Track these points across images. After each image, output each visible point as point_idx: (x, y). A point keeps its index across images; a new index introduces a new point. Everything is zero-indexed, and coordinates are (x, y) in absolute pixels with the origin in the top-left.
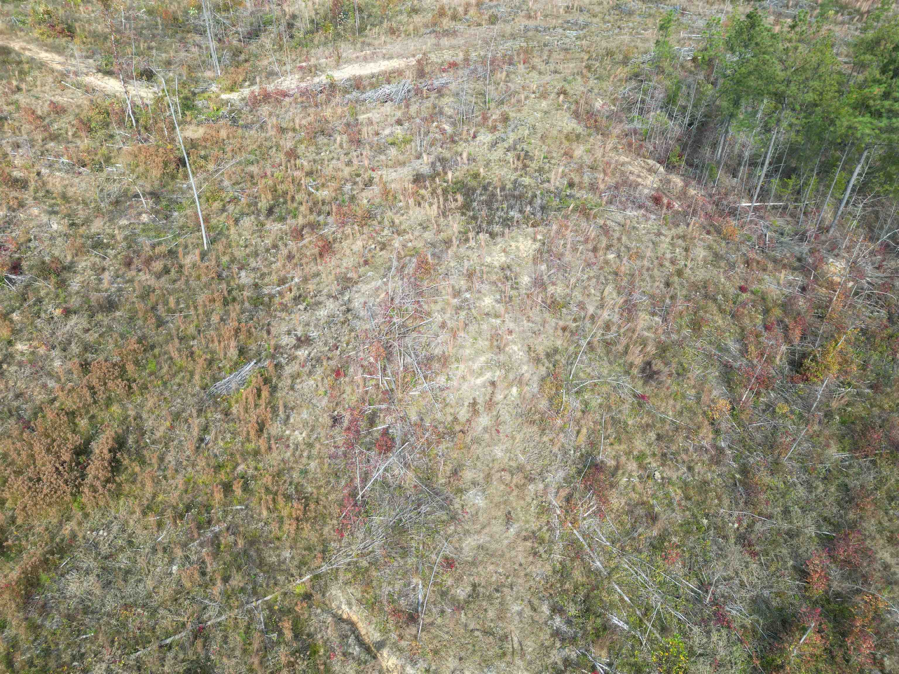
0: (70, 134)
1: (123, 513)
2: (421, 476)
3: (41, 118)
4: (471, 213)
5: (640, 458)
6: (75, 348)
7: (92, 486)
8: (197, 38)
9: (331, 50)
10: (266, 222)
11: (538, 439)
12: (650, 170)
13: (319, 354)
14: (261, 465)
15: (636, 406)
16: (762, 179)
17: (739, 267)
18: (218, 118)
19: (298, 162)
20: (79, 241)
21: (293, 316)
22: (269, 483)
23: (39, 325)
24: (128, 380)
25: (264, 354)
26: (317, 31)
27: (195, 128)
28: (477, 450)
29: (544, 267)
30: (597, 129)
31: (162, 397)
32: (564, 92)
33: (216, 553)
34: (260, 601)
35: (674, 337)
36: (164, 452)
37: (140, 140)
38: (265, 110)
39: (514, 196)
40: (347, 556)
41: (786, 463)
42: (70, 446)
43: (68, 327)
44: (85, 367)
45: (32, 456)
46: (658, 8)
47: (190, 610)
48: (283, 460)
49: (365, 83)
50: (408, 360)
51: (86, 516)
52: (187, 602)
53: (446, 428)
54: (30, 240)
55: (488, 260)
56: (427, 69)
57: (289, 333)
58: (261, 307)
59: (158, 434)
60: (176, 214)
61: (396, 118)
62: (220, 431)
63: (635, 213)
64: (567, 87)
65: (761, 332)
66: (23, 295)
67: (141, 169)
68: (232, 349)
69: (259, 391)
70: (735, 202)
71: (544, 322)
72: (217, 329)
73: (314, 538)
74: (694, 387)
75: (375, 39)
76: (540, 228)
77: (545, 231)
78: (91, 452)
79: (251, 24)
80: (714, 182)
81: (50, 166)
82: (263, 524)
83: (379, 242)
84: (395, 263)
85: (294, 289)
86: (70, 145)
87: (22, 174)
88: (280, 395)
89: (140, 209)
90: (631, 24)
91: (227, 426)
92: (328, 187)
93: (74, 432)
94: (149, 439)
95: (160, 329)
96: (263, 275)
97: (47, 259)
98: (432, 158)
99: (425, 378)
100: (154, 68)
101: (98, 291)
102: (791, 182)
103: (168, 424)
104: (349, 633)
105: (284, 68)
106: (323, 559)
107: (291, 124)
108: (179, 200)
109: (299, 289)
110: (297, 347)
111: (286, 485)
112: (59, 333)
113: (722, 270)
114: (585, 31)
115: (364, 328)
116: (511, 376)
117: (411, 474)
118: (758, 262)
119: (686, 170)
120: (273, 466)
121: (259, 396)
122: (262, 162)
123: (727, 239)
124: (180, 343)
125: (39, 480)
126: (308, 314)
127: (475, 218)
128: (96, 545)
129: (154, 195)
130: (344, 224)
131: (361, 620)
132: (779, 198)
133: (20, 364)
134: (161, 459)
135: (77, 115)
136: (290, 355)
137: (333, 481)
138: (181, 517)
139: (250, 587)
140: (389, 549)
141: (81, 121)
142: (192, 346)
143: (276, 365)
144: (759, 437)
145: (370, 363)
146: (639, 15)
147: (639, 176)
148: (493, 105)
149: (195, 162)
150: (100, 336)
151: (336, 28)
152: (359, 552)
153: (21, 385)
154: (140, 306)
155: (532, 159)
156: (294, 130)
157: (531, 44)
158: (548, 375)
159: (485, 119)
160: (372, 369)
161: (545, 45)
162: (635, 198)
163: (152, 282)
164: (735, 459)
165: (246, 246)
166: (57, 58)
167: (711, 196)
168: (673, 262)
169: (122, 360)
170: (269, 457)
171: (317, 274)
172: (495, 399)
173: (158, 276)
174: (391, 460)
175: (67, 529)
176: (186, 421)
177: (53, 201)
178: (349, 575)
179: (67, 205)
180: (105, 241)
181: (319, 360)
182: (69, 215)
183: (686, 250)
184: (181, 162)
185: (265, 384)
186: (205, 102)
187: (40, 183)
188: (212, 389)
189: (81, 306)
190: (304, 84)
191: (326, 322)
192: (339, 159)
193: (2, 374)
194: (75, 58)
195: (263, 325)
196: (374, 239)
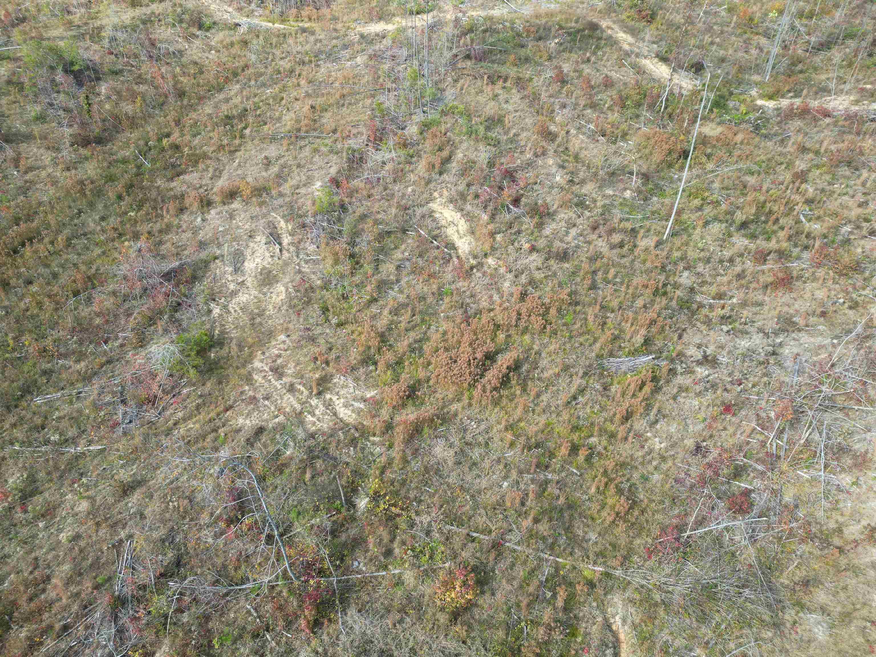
0: (606, 105)
1: (493, 419)
2: (763, 560)
3: (592, 87)
6: (524, 279)
7: (484, 386)
8: (763, 41)
10: (735, 234)
13: (718, 381)
14: (611, 448)
18: (743, 121)
19: (803, 186)
20: (569, 196)
21: (712, 333)
22: (610, 467)
23: (509, 250)
24: (546, 321)
25: (664, 354)
27: (715, 126)
28: (849, 580)
31: (563, 347)
33: (540, 495)
34: (552, 558)
36: (543, 391)
37: (659, 126)
38: (795, 124)
40: (645, 578)
42: (485, 349)
43: (527, 260)
44: (523, 296)
45: (459, 342)
47: (500, 524)
48: (632, 456)
50: (816, 436)
51: (470, 405)
52: (501, 516)
53: (821, 532)
54: (536, 183)
57: (699, 346)
58: (686, 311)
59: (546, 375)
60: (655, 199)
62: (592, 400)
66: (511, 223)
67: (647, 151)
68: (639, 336)
69: (643, 384)
72: (636, 313)
73: (623, 542)
78: (496, 361)
79: (829, 35)
81: (579, 128)
82: (587, 497)
83: (851, 298)
84: (859, 329)
85: (728, 308)
86: (602, 115)
87: (556, 130)
88: (660, 397)
89: (627, 186)
91: (600, 398)
92: (823, 221)
93: (492, 340)
94: (538, 374)
95: (591, 292)
96: (703, 283)
97: (540, 202)
99: (826, 466)
100: (707, 63)
101: (562, 241)
103: (557, 370)
104: (610, 645)
106: (622, 564)
107: (817, 145)
108: (665, 188)
109: (732, 310)
110: (699, 363)
111: (624, 479)
112: (519, 262)
115: (782, 379)
117: (752, 551)
120: (621, 455)
121: (641, 389)
122: (763, 176)
124: (600, 310)
125: (455, 362)
126: (728, 338)
128: (465, 430)
129: (646, 177)
130: (819, 265)
131: (627, 643)
133: (484, 274)
134: (538, 395)
135: (620, 91)
136: (689, 367)
137: (667, 503)
138: (530, 449)
139: (550, 541)
140: (689, 603)
141: (621, 97)
142: (608, 318)
143: (670, 370)
145: (769, 417)
149: (697, 157)
150: (546, 277)
152: (658, 583)
153: (478, 289)
154: (585, 266)
156: (817, 153)
160: (768, 424)
163: (605, 249)
165: (703, 250)
166: (630, 39)
169: (550, 303)
170: (621, 446)
171: (760, 304)
173: (613, 247)
174: (736, 523)
175: (455, 407)
176: (571, 376)
177: (567, 158)
178: (637, 596)
179: (575, 164)
180: (587, 203)
181: (714, 386)
182: (572, 173)
184: (685, 154)
185: (651, 381)
186: (738, 104)
187: (565, 140)
188: (605, 361)
189: (544, 248)
190: (856, 108)
191: (742, 354)
192: (853, 197)
193: (471, 275)
194: (644, 42)
195: (678, 328)
196: (848, 293)
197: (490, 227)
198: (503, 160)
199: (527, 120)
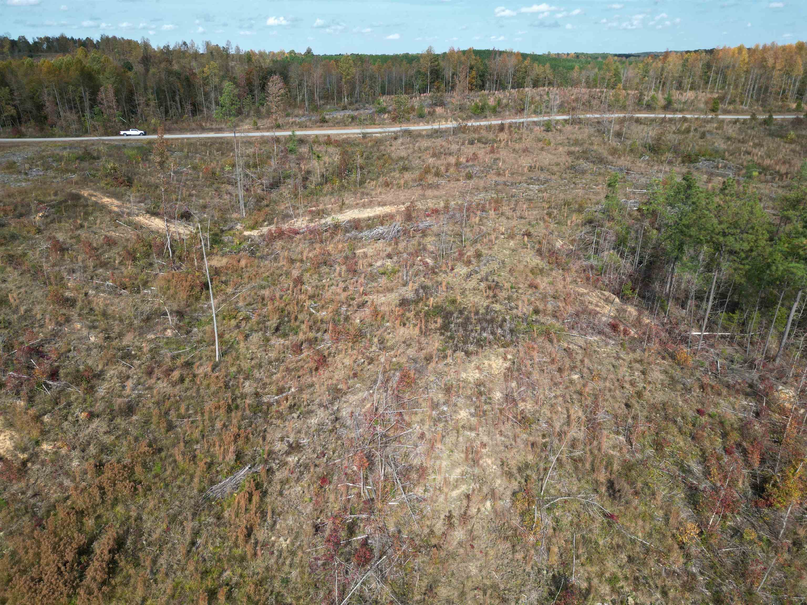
0: (117, 262)
2: (397, 590)
3: (96, 249)
4: (449, 334)
5: (613, 580)
6: (92, 450)
7: (88, 587)
8: (229, 187)
9: (337, 198)
10: (271, 338)
11: (511, 556)
12: (607, 300)
13: (308, 461)
14: (245, 572)
15: (606, 525)
16: (708, 312)
17: (694, 391)
18: (240, 251)
19: (304, 287)
20: (111, 352)
21: (287, 423)
22: (252, 592)
23: (65, 427)
24: (134, 481)
25: (258, 459)
26: (326, 183)
27: (220, 258)
28: (453, 566)
29: (514, 384)
30: (558, 265)
31: (163, 499)
32: (529, 234)
35: (639, 456)
36: (158, 555)
37: (174, 268)
38: (279, 244)
39: (487, 321)
41: (760, 594)
42: (75, 546)
43: (90, 429)
44: (99, 468)
45: (38, 555)
46: (606, 169)
48: (266, 568)
49: (363, 224)
50: (389, 470)
53: (422, 540)
54: (70, 351)
55: (464, 375)
56: (414, 215)
57: (282, 439)
58: (260, 414)
59: (155, 536)
60: (195, 330)
61: (387, 253)
62: (211, 535)
63: (596, 338)
64: (532, 230)
65: (722, 455)
66: (56, 399)
67: (172, 291)
68: (230, 454)
69: (251, 495)
70: (686, 332)
71: (515, 437)
72: (220, 434)
74: (661, 508)
75: (373, 190)
76: (510, 349)
77: (515, 352)
78: (93, 552)
79: (273, 178)
80: (665, 313)
81: (97, 288)
83: (367, 357)
84: (380, 377)
85: (290, 399)
86: (116, 271)
87: (72, 295)
88: (269, 500)
89: (166, 326)
90: (584, 181)
91: (217, 530)
92: (327, 308)
93: (80, 531)
94: (146, 540)
95: (170, 433)
96: (264, 385)
97: (81, 367)
98: (416, 286)
99: (404, 488)
100: (193, 211)
101: (120, 396)
102: (736, 316)
103: (165, 526)
105: (297, 211)
107: (300, 256)
108: (200, 318)
109: (294, 398)
110: (288, 453)
111: (268, 595)
112: (81, 435)
113: (679, 393)
114: (545, 185)
115: (350, 436)
116: (485, 490)
117: (387, 589)
118: (712, 387)
119: (640, 302)
120: (257, 574)
121: (250, 500)
122: (272, 287)
123: (681, 365)
124: (185, 447)
125: (41, 580)
126: (300, 422)
127: (452, 338)
129: (180, 314)
130: (338, 340)
132: (725, 329)
133: (43, 463)
134: (154, 562)
135: (125, 247)
136: (281, 461)
137: (312, 591)
141: (129, 253)
142: (196, 450)
143: (268, 470)
144: (729, 563)
145: (354, 472)
146: (591, 173)
147: (597, 306)
148: (468, 243)
149: (216, 286)
150: (116, 438)
151: (341, 181)
153: (41, 483)
154: (155, 411)
155: (501, 288)
156: (302, 261)
157: (500, 196)
158: (521, 490)
159: (461, 254)
160: (355, 478)
161: (512, 196)
162: (594, 324)
163: (169, 390)
164: (708, 586)
165: (252, 359)
166: (116, 202)
167: (663, 324)
168: (632, 384)
169: (132, 462)
170: (253, 563)
171: (312, 385)
172: (469, 513)
173: (174, 384)
174: (368, 573)
176: (182, 523)
177: (95, 318)
179: (106, 321)
180: (133, 352)
181: (306, 467)
182: (106, 330)
183: (643, 373)
184: (205, 286)
185: (257, 489)
186: (231, 238)
187: (86, 302)
188: (208, 492)
189: (104, 411)
190: (313, 224)
191: (316, 430)
192: (337, 285)
193: (26, 472)
194: (130, 202)
195: (260, 431)
196: (363, 354)
197: (31, 412)
198: (21, 339)
199: (35, 293)
